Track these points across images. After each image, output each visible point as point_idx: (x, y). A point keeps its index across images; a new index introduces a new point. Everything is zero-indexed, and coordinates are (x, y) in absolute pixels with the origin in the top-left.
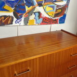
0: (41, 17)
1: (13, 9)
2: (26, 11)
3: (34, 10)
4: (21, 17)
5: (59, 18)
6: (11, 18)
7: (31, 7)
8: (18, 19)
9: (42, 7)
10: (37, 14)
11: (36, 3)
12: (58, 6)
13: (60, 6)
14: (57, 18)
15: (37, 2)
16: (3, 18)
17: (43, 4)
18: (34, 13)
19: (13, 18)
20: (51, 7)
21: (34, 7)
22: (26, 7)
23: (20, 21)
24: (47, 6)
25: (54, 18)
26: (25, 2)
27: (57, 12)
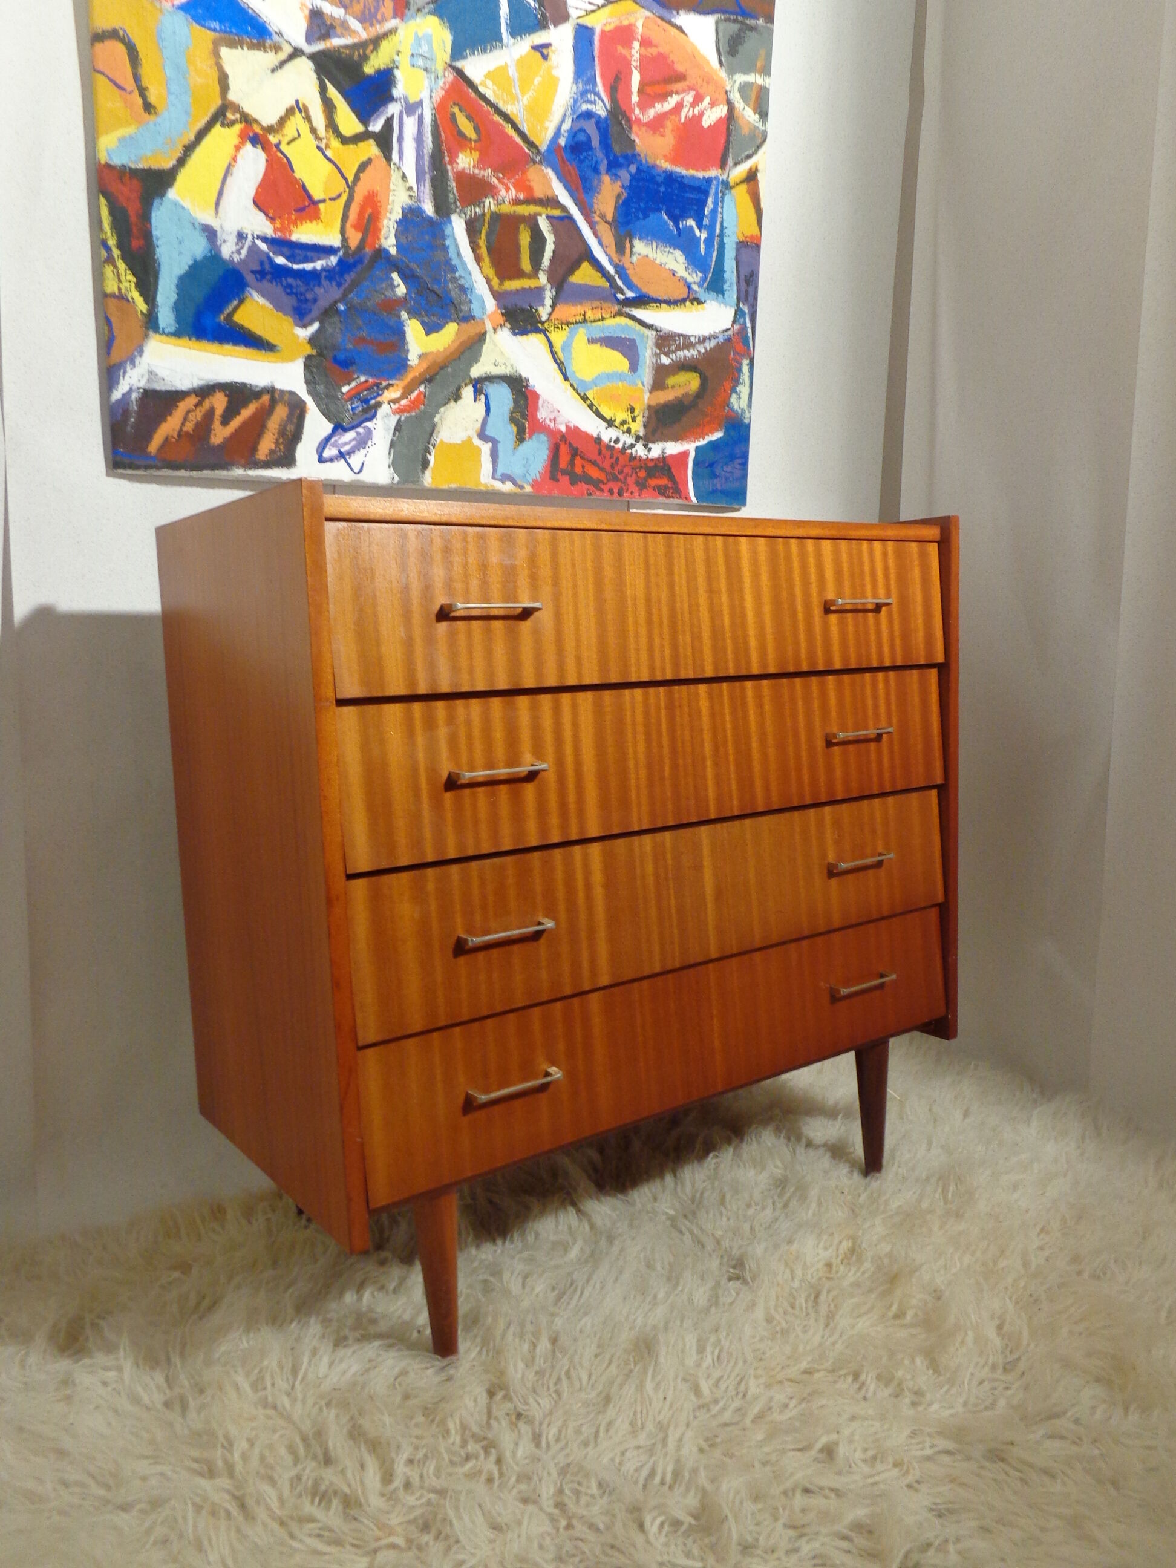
0: (539, 427)
1: (304, 333)
2: (413, 358)
3: (475, 358)
4: (370, 412)
5: (690, 447)
6: (281, 412)
7: (451, 329)
8: (339, 427)
9: (534, 342)
10: (502, 397)
11: (491, 304)
12: (665, 341)
13: (687, 342)
14: (673, 448)
15: (496, 295)
16: (219, 402)
17: (544, 312)
18: (479, 386)
19: (298, 411)
20: (611, 342)
21: (471, 329)
22: (413, 329)
23: (362, 443)
24: (581, 334)
25: (647, 440)
26: (401, 290)
27: (664, 397)
